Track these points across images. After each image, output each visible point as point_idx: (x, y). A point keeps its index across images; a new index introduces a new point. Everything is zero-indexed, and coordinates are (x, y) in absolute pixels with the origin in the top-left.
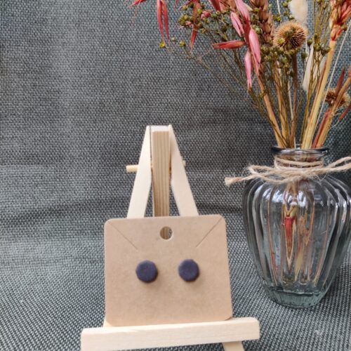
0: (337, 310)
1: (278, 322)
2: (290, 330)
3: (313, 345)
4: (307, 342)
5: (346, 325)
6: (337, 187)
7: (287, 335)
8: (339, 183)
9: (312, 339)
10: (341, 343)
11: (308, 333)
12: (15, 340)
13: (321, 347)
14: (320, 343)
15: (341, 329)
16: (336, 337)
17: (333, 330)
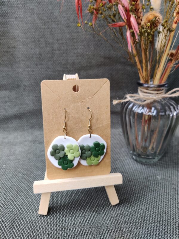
0: (167, 165)
1: (138, 172)
2: (145, 177)
3: (156, 184)
4: (154, 182)
5: (172, 172)
6: (172, 105)
7: (143, 179)
8: (173, 103)
9: (156, 181)
10: (170, 182)
11: (154, 177)
12: (4, 188)
13: (160, 185)
14: (160, 183)
15: (169, 175)
16: (167, 180)
17: (165, 175)
